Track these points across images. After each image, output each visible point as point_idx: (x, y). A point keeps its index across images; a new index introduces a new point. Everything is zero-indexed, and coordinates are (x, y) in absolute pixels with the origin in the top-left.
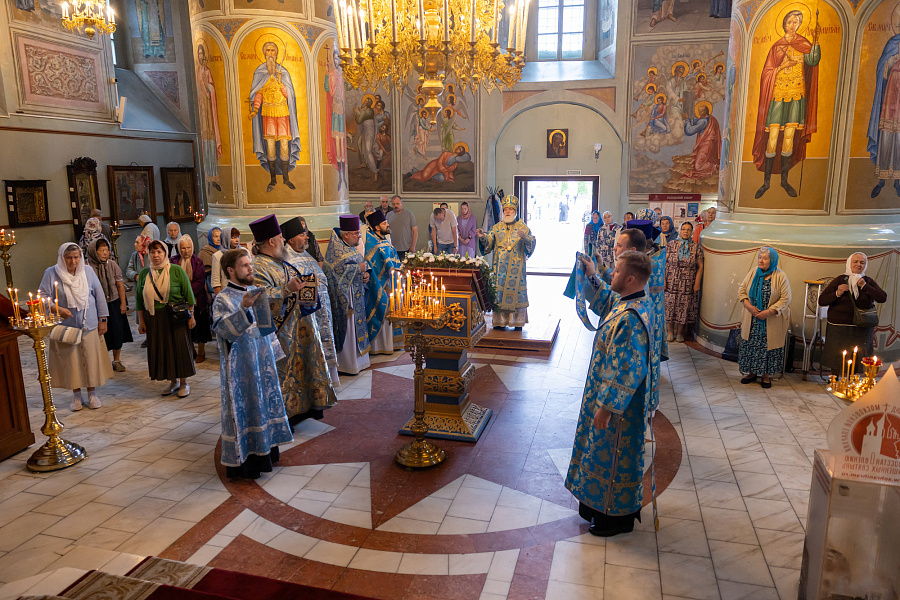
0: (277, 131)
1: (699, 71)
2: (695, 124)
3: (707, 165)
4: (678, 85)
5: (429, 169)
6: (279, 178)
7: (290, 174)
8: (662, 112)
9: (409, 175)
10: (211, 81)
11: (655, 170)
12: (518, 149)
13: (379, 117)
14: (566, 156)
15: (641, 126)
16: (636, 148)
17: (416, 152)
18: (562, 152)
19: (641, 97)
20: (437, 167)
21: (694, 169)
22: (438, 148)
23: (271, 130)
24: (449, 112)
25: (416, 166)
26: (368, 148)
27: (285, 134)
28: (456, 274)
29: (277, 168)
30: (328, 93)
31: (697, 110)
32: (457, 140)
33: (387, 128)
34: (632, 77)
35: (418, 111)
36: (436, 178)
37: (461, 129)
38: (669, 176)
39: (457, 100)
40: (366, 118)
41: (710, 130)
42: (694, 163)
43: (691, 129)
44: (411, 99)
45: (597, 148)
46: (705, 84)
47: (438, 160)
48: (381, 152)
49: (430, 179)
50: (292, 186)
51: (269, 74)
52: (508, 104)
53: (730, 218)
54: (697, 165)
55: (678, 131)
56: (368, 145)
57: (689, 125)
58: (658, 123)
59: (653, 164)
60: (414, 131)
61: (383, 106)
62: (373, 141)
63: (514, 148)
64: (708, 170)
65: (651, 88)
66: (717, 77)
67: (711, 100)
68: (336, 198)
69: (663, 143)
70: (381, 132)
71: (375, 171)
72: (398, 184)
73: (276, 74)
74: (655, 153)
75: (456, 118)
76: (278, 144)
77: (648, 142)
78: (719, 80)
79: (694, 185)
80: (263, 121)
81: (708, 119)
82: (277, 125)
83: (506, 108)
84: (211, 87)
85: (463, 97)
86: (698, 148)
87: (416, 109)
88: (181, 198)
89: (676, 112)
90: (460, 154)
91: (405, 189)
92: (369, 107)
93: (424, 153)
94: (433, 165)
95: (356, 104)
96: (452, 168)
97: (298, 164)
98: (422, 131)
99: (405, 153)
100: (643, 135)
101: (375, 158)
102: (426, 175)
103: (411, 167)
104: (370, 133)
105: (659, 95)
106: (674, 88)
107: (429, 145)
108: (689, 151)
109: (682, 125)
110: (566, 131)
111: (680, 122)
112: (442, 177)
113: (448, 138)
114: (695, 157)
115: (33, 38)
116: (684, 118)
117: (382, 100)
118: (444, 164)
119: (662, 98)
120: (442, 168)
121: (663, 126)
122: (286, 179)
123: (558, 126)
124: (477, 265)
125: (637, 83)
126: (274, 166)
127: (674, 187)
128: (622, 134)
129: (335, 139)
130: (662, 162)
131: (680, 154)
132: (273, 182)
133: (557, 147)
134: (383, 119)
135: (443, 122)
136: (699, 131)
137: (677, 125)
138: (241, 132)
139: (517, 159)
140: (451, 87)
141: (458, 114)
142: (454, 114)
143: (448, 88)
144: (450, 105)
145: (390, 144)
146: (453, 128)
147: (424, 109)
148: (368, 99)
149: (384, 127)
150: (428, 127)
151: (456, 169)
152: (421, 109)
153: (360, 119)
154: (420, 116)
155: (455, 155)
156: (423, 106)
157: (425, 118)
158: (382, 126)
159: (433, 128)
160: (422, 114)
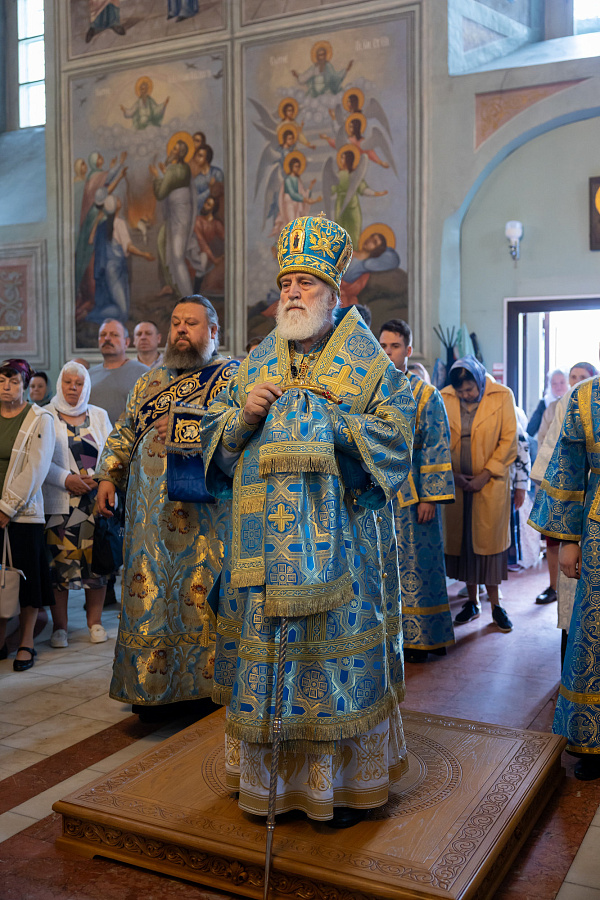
9: (262, 308)
12: (514, 230)
13: (199, 181)
24: (350, 157)
26: (178, 252)
32: (365, 223)
33: (216, 205)
35: (281, 161)
37: (377, 195)
39: (370, 125)
40: (174, 185)
44: (268, 136)
48: (204, 258)
52: (490, 123)
56: (178, 243)
60: (274, 206)
61: (210, 155)
62: (188, 234)
63: (504, 229)
70: (204, 213)
72: (238, 329)
75: (366, 168)
83: (483, 134)
85: (383, 120)
87: (277, 155)
92: (180, 159)
95: (155, 157)
96: (358, 287)
98: (291, 206)
99: (252, 257)
101: (191, 271)
103: (266, 289)
104: (182, 217)
113: (347, 218)
117: (209, 142)
134: (208, 185)
135: (335, 180)
139: (514, 258)
140: (354, 100)
141: (371, 158)
142: (362, 159)
143: (347, 104)
144: (353, 139)
145: (223, 240)
146: (360, 192)
147: (295, 155)
148: (180, 142)
149: (211, 201)
150: (304, 194)
151: (367, 289)
152: (288, 156)
153: (163, 188)
154: (287, 170)
155: (364, 256)
156: (292, 148)
157: (297, 175)
158: (206, 201)
159: (315, 197)
160: (291, 165)
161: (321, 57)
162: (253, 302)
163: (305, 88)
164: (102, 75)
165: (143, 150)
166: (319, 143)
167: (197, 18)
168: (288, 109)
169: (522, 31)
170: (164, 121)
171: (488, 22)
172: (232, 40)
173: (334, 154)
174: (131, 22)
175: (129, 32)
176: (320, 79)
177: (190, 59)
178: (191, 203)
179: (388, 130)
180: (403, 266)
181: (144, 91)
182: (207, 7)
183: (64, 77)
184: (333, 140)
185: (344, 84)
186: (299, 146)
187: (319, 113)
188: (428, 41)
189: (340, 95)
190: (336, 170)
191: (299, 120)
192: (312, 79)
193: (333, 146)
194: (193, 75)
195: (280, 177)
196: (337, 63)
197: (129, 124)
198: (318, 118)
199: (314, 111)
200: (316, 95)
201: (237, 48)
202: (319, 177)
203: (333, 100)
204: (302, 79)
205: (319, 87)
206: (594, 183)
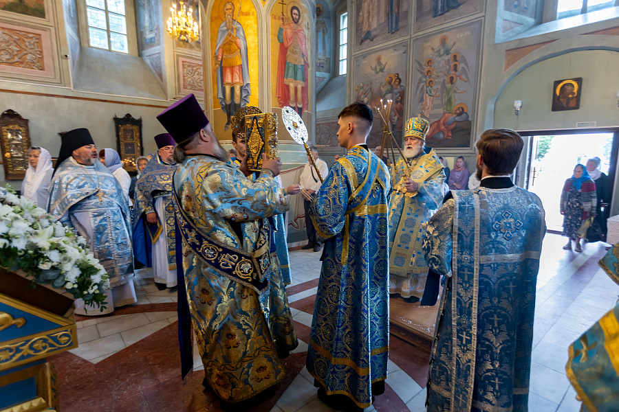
0: (232, 79)
5: (431, 129)
12: (518, 104)
14: (577, 107)
18: (572, 104)
20: (438, 127)
22: (441, 111)
23: (228, 79)
24: (452, 79)
27: (238, 80)
29: (232, 110)
30: (282, 45)
32: (456, 103)
35: (426, 82)
36: (437, 136)
37: (462, 92)
44: (421, 73)
47: (439, 121)
48: (396, 118)
49: (432, 137)
51: (228, 30)
52: (511, 62)
60: (422, 98)
61: (400, 81)
62: (391, 109)
63: (513, 104)
70: (397, 102)
73: (232, 29)
75: (458, 82)
76: (232, 90)
80: (223, 70)
82: (232, 73)
83: (508, 66)
85: (466, 64)
87: (424, 80)
90: (459, 115)
92: (390, 83)
93: (428, 116)
96: (451, 127)
97: (248, 105)
98: (428, 98)
101: (392, 123)
102: (429, 134)
107: (433, 109)
112: (441, 136)
113: (449, 102)
115: (188, 57)
117: (400, 76)
118: (444, 124)
120: (442, 127)
123: (567, 76)
126: (230, 108)
129: (288, 86)
132: (229, 122)
133: (565, 98)
134: (399, 92)
139: (517, 115)
140: (455, 56)
141: (460, 79)
142: (456, 79)
143: (452, 58)
144: (454, 72)
145: (403, 111)
146: (455, 92)
147: (431, 79)
148: (390, 77)
150: (433, 93)
151: (455, 128)
152: (429, 79)
153: (384, 93)
154: (428, 85)
155: (455, 115)
156: (430, 77)
157: (431, 87)
158: (398, 98)
159: (437, 94)
160: (429, 83)
161: (443, 41)
163: (436, 54)
164: (364, 56)
165: (377, 81)
166: (440, 74)
167: (398, 33)
168: (429, 62)
169: (531, 21)
170: (385, 71)
171: (515, 20)
172: (410, 39)
174: (375, 36)
175: (375, 40)
176: (442, 50)
177: (395, 48)
178: (393, 99)
179: (468, 67)
180: (470, 119)
181: (379, 60)
182: (402, 27)
183: (353, 58)
184: (446, 73)
185: (451, 51)
186: (433, 76)
187: (441, 63)
188: (487, 31)
189: (450, 55)
191: (433, 66)
192: (439, 50)
193: (445, 75)
194: (396, 53)
195: (425, 88)
196: (449, 43)
197: (373, 72)
198: (440, 65)
199: (439, 62)
200: (440, 56)
201: (412, 41)
202: (439, 87)
203: (446, 58)
204: (435, 51)
205: (442, 53)
206: (557, 83)
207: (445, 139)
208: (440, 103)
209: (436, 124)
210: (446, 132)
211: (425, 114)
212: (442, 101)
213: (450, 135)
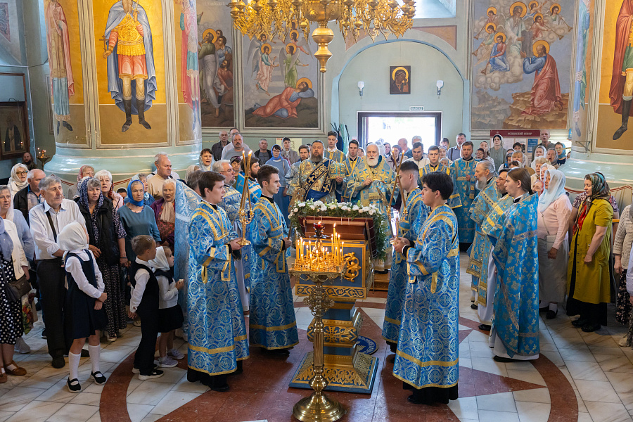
0: (133, 70)
1: (536, 12)
2: (533, 62)
3: (545, 102)
4: (516, 25)
5: (271, 105)
6: (135, 117)
7: (146, 114)
8: (501, 51)
9: (251, 110)
10: (63, 18)
11: (495, 106)
12: (361, 85)
13: (220, 52)
14: (409, 93)
15: (482, 64)
16: (478, 85)
17: (259, 87)
18: (405, 88)
19: (481, 36)
20: (280, 103)
21: (533, 106)
22: (281, 84)
23: (127, 69)
24: (292, 48)
25: (258, 101)
27: (141, 72)
28: (349, 223)
29: (133, 108)
31: (535, 49)
33: (228, 63)
34: (472, 16)
35: (260, 47)
36: (279, 113)
37: (304, 65)
38: (509, 113)
39: (301, 36)
40: (207, 53)
41: (547, 68)
42: (533, 100)
43: (530, 67)
45: (440, 84)
46: (542, 24)
47: (281, 95)
48: (223, 87)
49: (273, 115)
50: (148, 126)
51: (125, 12)
53: (588, 158)
54: (536, 102)
55: (517, 69)
57: (527, 63)
58: (498, 61)
59: (494, 101)
60: (257, 66)
61: (225, 41)
62: (214, 76)
63: (357, 84)
64: (547, 107)
65: (491, 27)
66: (553, 17)
67: (547, 39)
68: (190, 137)
69: (502, 81)
70: (222, 67)
71: (216, 106)
72: (240, 119)
73: (132, 12)
74: (496, 90)
75: (299, 54)
76: (133, 83)
77: (489, 79)
78: (555, 20)
79: (534, 122)
80: (118, 59)
81: (545, 58)
82: (133, 64)
83: (349, 45)
84: (63, 25)
86: (537, 86)
88: (11, 133)
89: (515, 50)
90: (304, 90)
91: (247, 124)
92: (210, 41)
93: (266, 89)
94: (276, 101)
96: (296, 104)
97: (154, 103)
98: (265, 67)
99: (247, 88)
100: (484, 72)
101: (216, 93)
102: (268, 110)
103: (254, 102)
104: (211, 68)
105: (499, 34)
106: (513, 29)
107: (271, 80)
108: (528, 89)
109: (521, 64)
110: (408, 68)
111: (519, 61)
112: (285, 113)
113: (291, 74)
114: (534, 94)
116: (523, 57)
117: (224, 35)
118: (287, 100)
119: (501, 37)
120: (285, 104)
121: (502, 64)
122: (141, 119)
123: (400, 62)
124: (371, 214)
125: (477, 22)
126: (130, 105)
127: (514, 123)
128: (463, 71)
129: (189, 78)
130: (503, 100)
131: (519, 91)
132: (129, 122)
133: (399, 83)
134: (224, 54)
135: (285, 57)
136: (537, 69)
137: (516, 64)
138: (95, 71)
139: (361, 95)
140: (293, 24)
141: (301, 50)
142: (297, 50)
144: (293, 41)
145: (231, 79)
146: (296, 64)
147: (266, 45)
148: (209, 33)
149: (226, 62)
150: (271, 62)
151: (300, 105)
152: (263, 45)
153: (201, 53)
154: (263, 51)
155: (298, 91)
156: (265, 41)
157: (268, 54)
158: (223, 61)
159: (276, 64)
160: (265, 49)
162: (247, 108)
166: (277, 41)
170: (201, 23)
173: (284, 46)
178: (216, 61)
180: (315, 96)
186: (268, 41)
190: (285, 53)
193: (284, 43)
202: (278, 56)
206: (392, 68)
207: (289, 118)
208: (281, 74)
209: (277, 99)
210: (290, 109)
211: (262, 86)
212: (282, 73)
213: (295, 113)
